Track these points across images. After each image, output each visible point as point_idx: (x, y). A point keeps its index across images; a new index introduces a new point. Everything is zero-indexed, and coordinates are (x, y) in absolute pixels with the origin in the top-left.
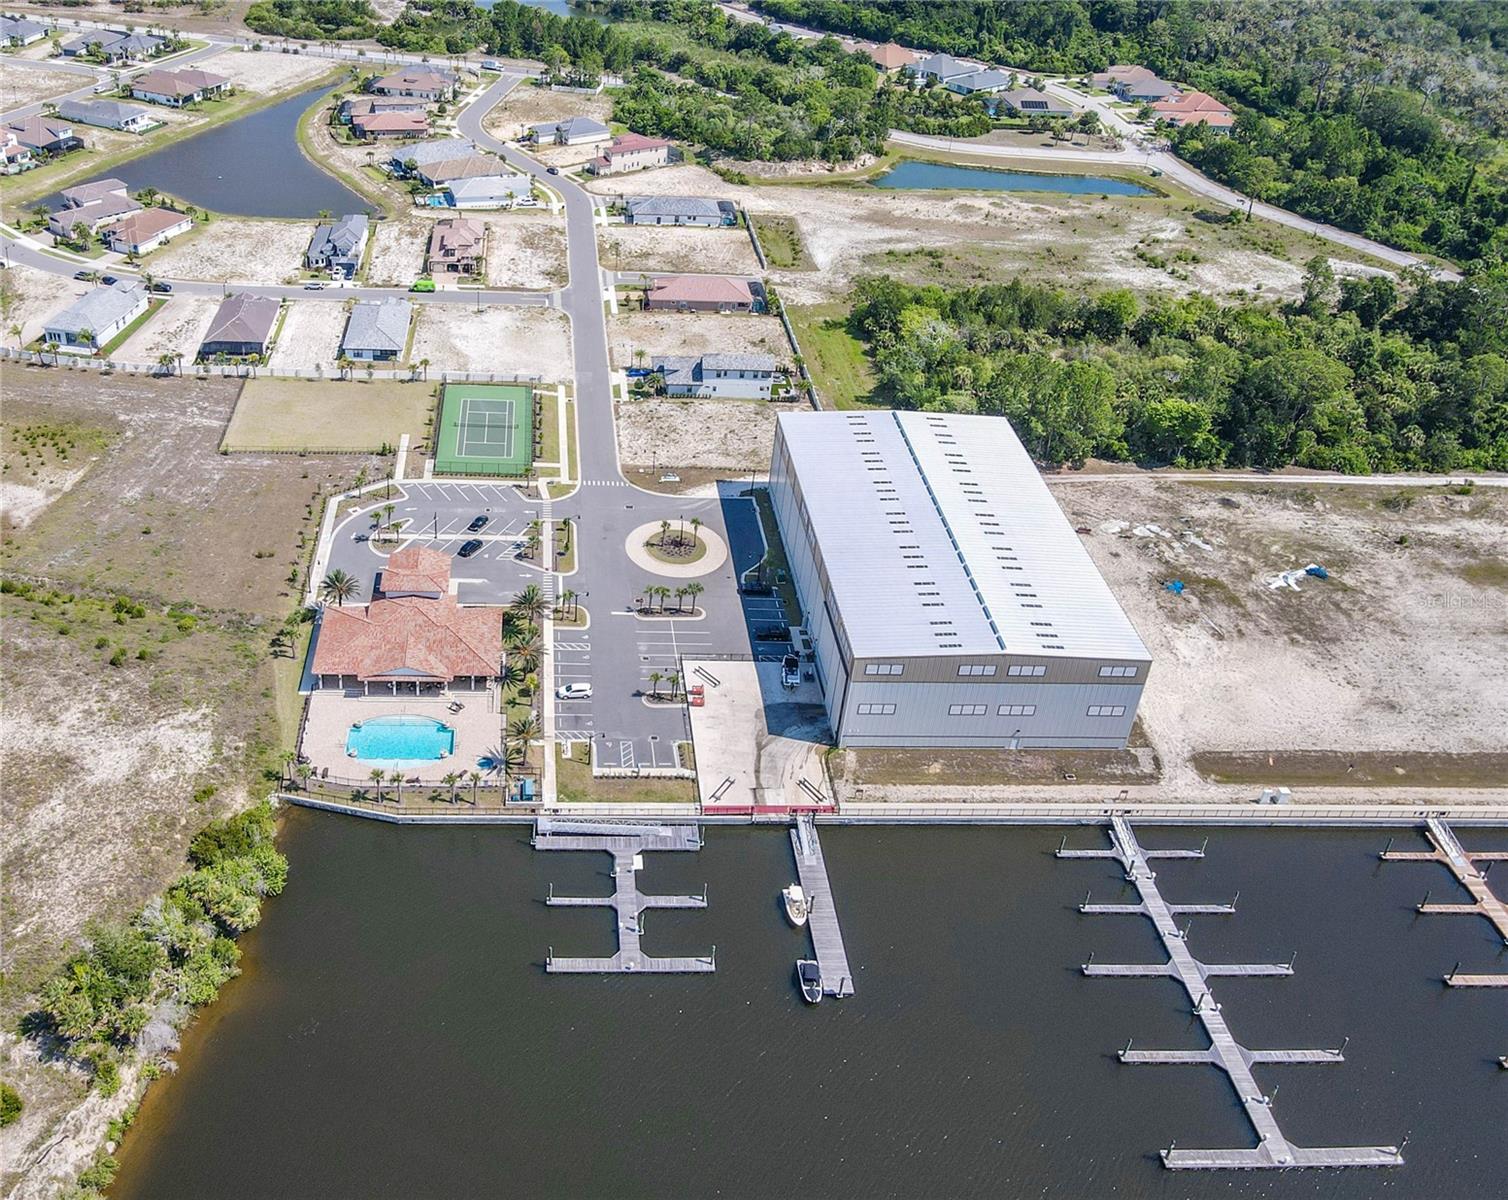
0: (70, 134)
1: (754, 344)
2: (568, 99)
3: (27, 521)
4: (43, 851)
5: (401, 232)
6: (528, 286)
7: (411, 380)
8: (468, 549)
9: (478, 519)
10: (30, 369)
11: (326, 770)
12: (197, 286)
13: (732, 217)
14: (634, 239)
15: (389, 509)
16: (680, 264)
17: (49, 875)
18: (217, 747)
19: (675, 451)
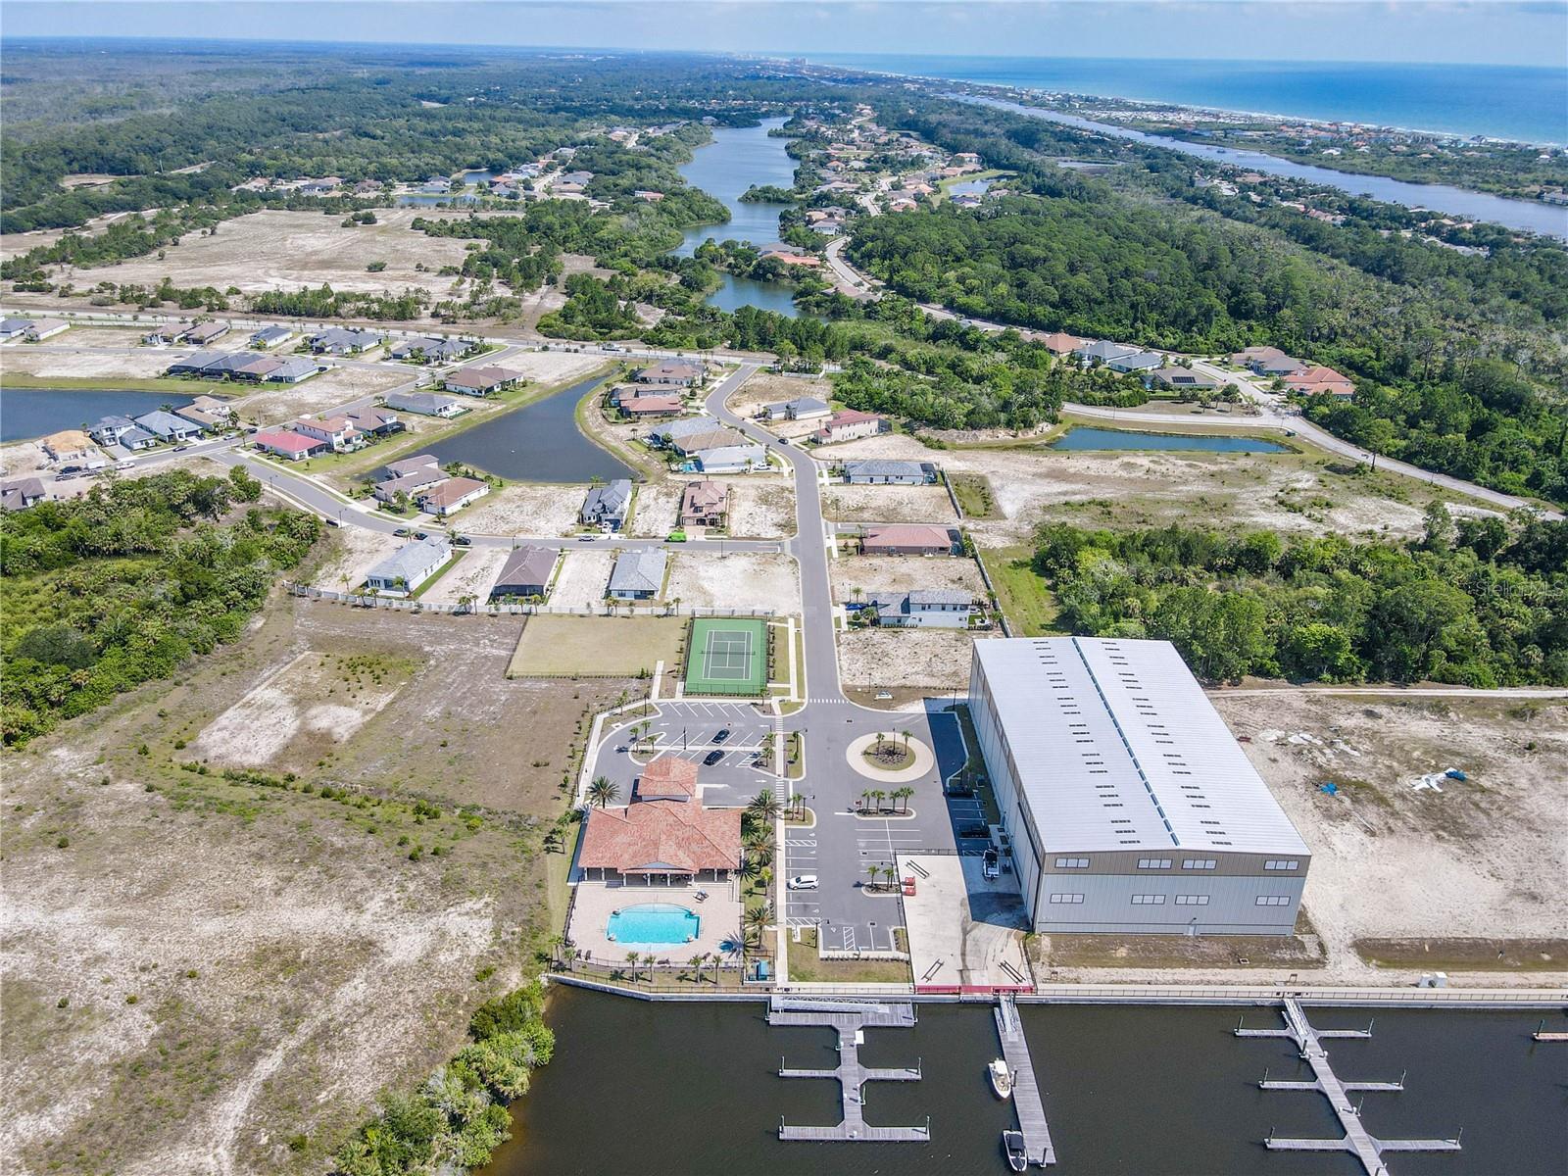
0: (395, 420)
1: (953, 582)
2: (795, 382)
3: (346, 736)
4: (346, 1024)
5: (659, 493)
6: (763, 536)
7: (666, 615)
8: (712, 758)
9: (721, 733)
10: (358, 610)
11: (589, 953)
12: (492, 540)
13: (933, 476)
14: (851, 495)
15: (646, 725)
16: (890, 516)
17: (350, 1047)
18: (497, 932)
19: (888, 672)
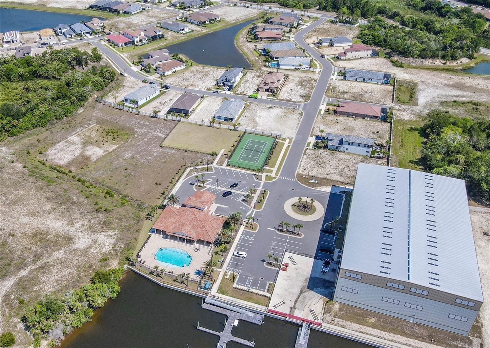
0: (161, 33)
1: (374, 133)
2: (342, 28)
3: (95, 159)
4: (52, 265)
5: (255, 75)
6: (293, 100)
7: (234, 130)
8: (226, 194)
9: (234, 184)
10: (117, 110)
11: (145, 261)
12: (177, 88)
13: (388, 79)
14: (343, 86)
15: (203, 175)
16: (357, 98)
17: (50, 273)
18: (115, 245)
19: (321, 171)
